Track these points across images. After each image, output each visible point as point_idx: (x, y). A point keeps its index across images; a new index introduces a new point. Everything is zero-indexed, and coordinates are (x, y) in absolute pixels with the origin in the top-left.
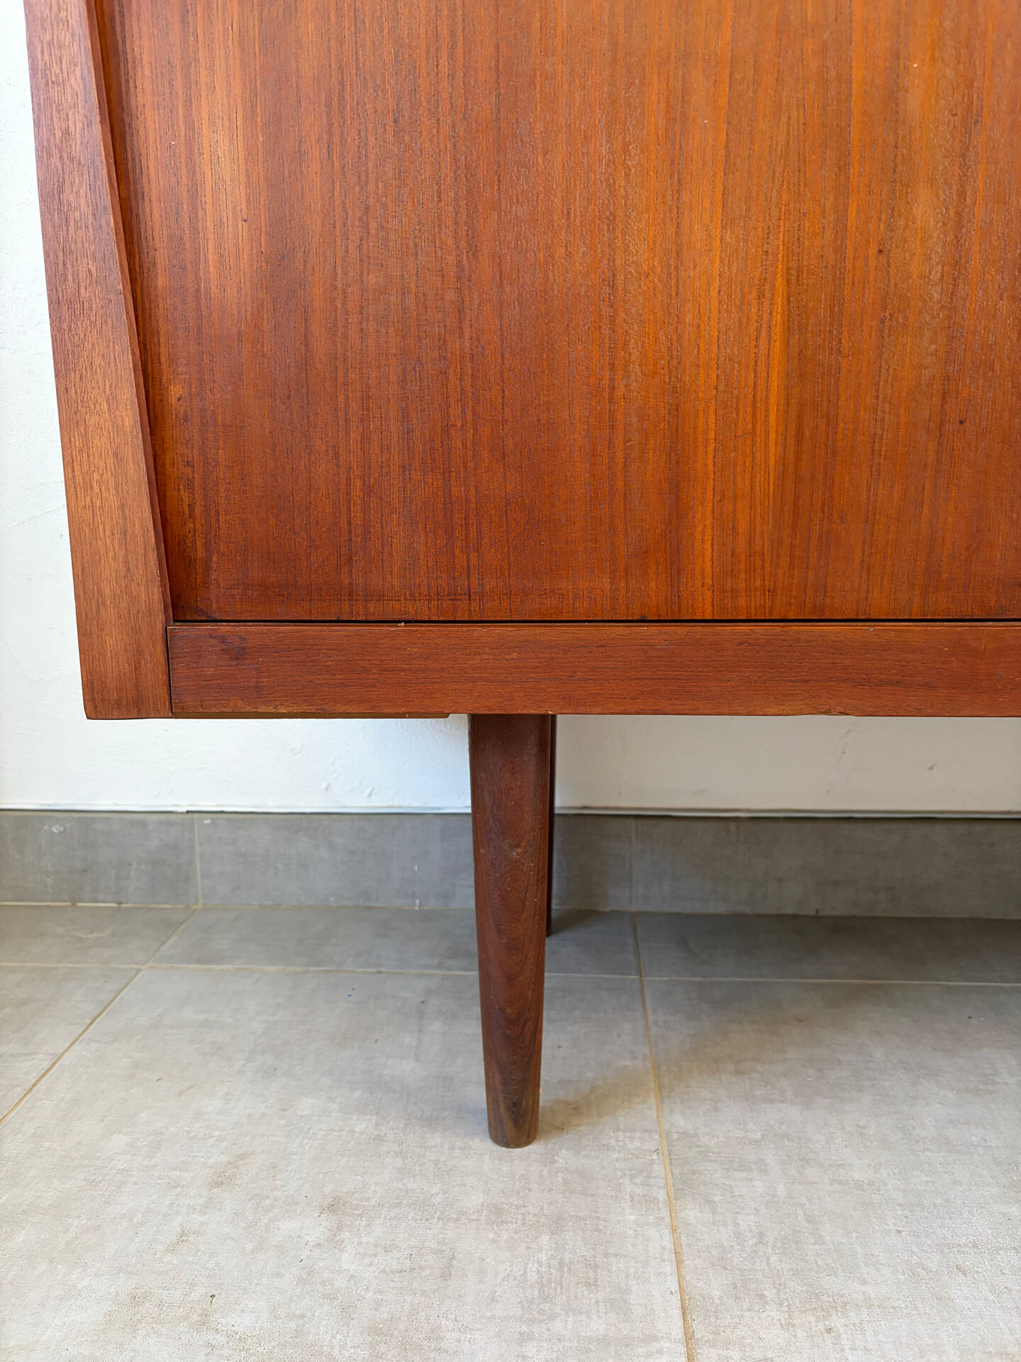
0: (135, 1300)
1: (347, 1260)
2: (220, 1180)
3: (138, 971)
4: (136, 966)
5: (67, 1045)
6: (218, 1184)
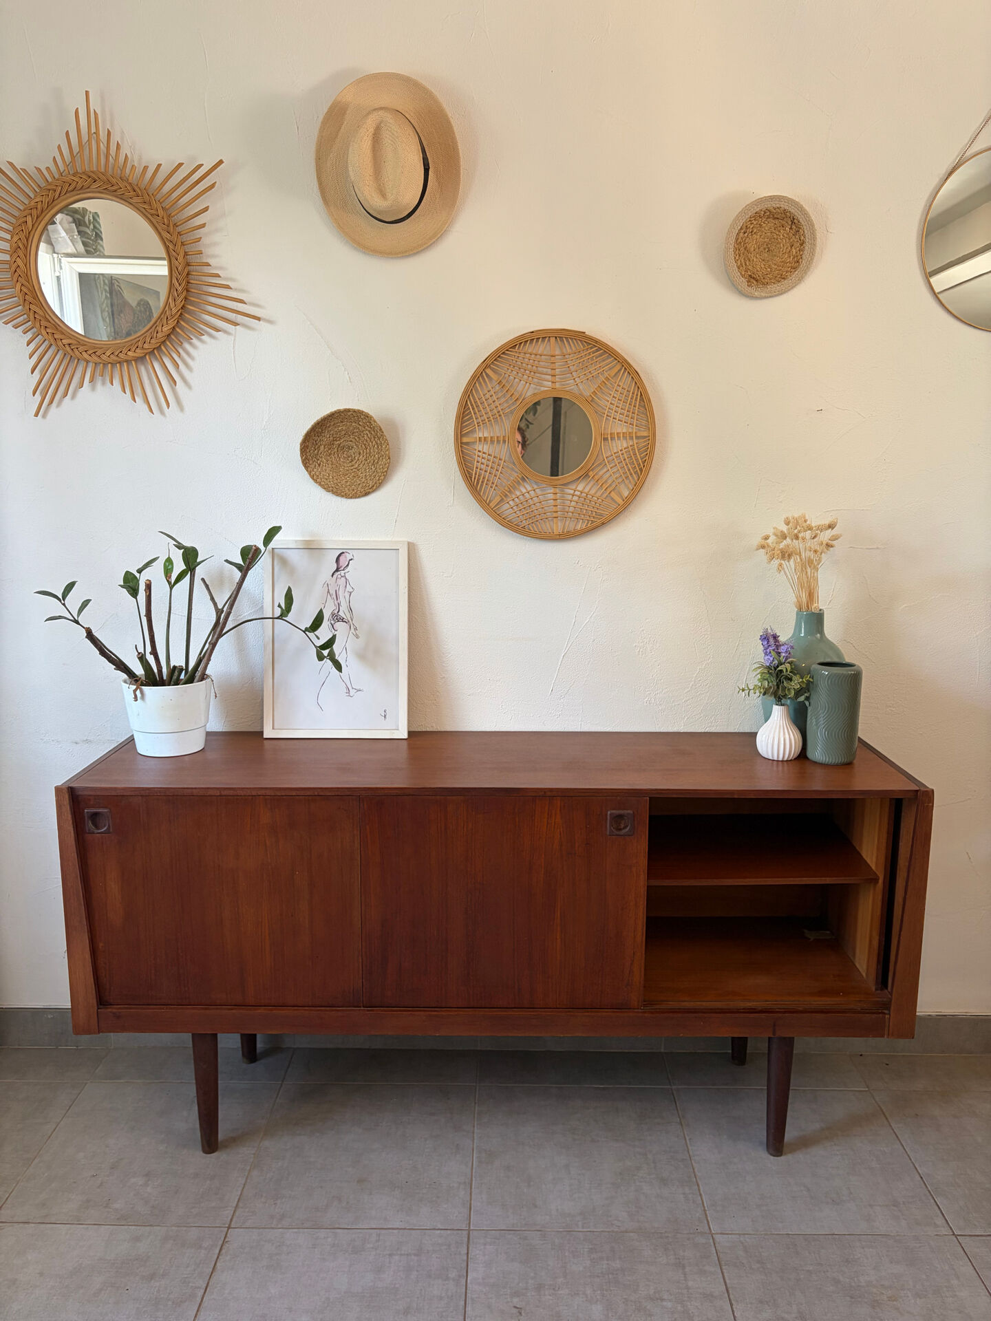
0: (88, 1201)
1: (149, 1189)
2: (113, 1167)
3: (86, 1083)
4: (85, 1082)
5: (61, 1118)
6: (113, 1168)
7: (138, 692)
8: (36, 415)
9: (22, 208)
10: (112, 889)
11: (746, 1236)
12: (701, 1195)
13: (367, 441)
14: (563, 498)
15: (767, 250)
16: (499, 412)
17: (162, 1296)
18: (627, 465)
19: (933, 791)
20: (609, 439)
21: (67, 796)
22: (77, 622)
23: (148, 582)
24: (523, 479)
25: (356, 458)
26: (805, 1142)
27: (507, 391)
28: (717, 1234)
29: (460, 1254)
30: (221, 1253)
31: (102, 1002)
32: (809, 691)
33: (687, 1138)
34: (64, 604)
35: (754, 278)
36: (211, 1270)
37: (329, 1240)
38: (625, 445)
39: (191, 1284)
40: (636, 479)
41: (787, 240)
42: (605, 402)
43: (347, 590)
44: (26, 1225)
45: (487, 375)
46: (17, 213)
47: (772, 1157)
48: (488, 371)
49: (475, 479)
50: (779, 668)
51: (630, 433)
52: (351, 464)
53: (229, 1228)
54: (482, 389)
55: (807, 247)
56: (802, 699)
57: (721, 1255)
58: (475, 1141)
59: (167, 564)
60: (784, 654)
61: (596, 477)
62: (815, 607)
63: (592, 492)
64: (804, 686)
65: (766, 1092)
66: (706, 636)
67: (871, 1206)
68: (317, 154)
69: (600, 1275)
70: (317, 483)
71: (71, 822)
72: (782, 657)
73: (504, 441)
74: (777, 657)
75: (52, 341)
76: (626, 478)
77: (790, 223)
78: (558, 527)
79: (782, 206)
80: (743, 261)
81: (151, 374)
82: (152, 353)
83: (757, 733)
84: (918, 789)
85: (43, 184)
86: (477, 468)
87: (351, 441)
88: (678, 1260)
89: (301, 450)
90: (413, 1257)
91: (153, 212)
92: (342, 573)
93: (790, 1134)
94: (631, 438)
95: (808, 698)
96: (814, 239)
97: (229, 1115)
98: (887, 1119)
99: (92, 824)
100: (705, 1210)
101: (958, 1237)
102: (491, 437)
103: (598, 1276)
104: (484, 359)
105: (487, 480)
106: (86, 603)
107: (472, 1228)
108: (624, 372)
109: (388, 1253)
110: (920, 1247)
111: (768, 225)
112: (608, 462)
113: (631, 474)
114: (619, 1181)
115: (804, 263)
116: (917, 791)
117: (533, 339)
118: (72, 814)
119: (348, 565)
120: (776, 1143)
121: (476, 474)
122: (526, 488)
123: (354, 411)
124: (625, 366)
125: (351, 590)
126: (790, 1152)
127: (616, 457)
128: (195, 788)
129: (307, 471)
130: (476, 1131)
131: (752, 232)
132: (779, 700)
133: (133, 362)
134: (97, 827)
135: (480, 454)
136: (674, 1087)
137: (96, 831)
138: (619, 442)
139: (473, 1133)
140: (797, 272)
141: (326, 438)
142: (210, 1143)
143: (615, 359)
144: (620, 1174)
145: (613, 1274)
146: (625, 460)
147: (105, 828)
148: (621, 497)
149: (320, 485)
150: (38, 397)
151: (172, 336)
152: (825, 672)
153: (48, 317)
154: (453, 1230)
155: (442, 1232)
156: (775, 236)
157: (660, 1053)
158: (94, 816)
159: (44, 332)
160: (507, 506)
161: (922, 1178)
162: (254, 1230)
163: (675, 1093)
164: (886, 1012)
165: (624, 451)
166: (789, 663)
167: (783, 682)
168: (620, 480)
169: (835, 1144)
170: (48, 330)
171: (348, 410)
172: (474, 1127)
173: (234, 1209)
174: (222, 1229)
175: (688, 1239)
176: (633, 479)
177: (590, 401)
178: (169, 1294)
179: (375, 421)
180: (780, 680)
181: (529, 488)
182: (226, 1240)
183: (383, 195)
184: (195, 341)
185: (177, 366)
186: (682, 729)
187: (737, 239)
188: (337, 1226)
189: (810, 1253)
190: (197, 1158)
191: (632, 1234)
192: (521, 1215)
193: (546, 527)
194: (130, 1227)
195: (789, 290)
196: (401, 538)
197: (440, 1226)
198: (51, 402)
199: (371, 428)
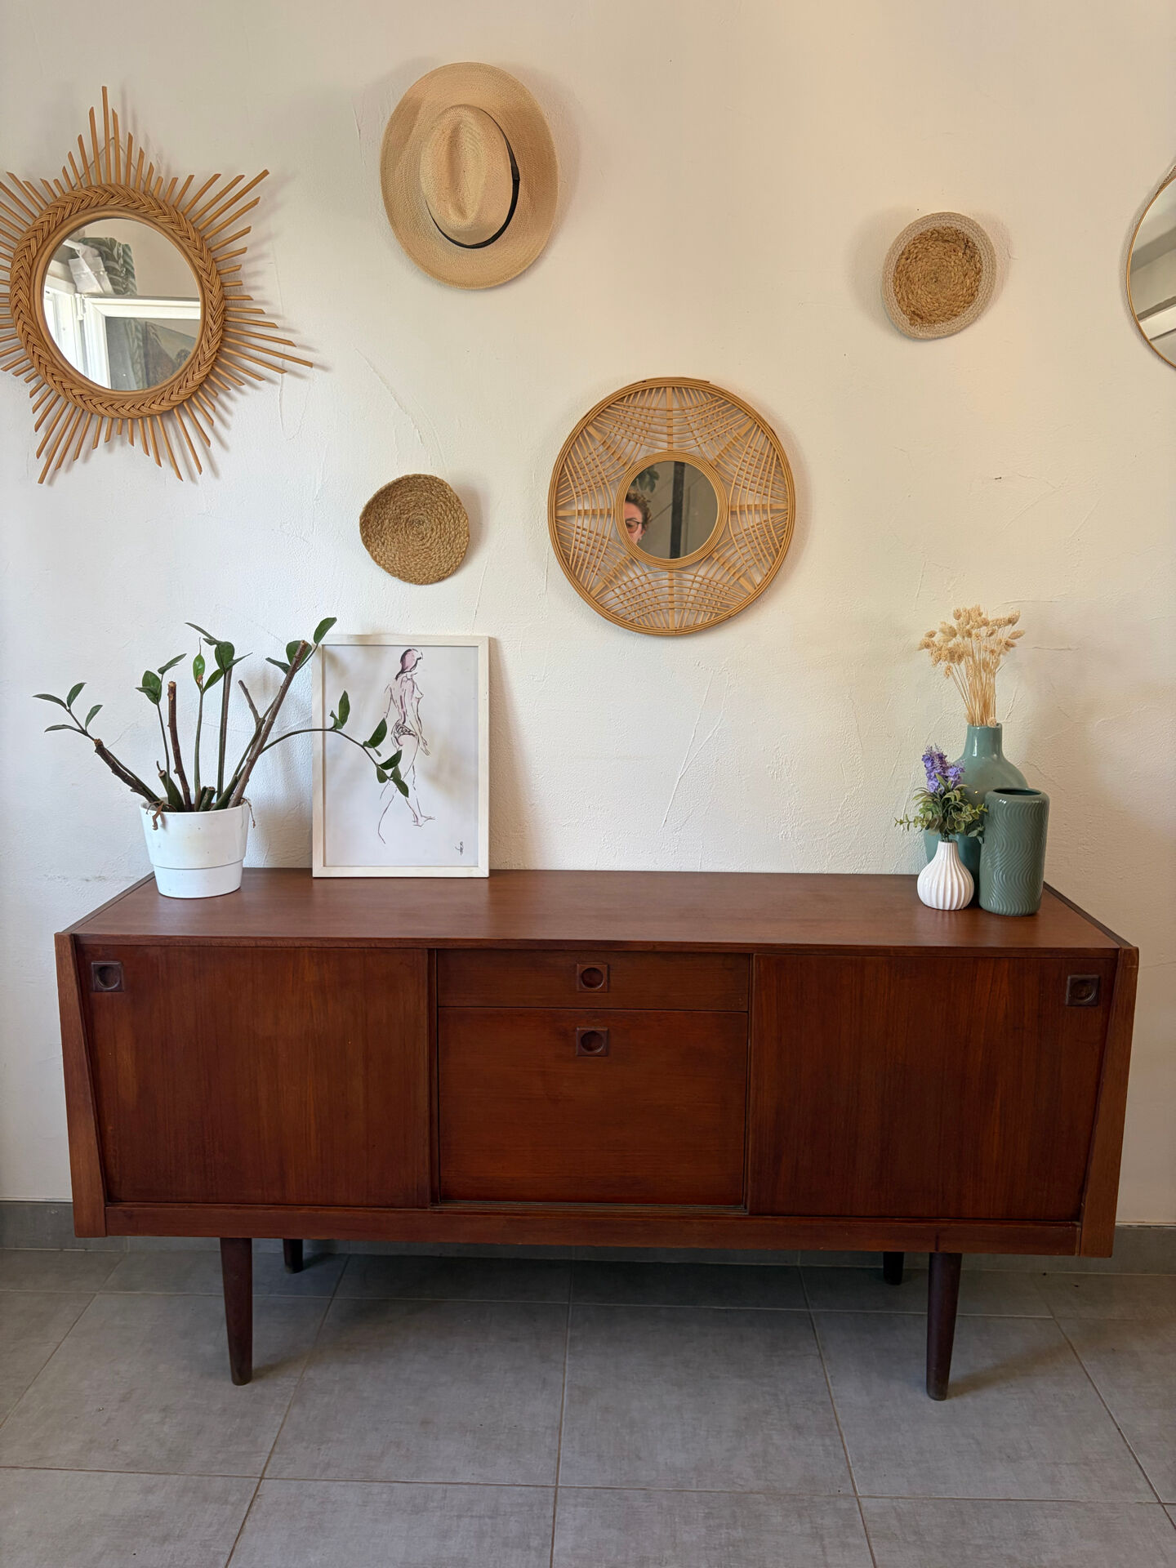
0: (91, 1441)
1: (166, 1428)
2: (124, 1399)
3: (95, 1295)
4: (94, 1293)
5: (62, 1338)
6: (123, 1401)
7: (159, 819)
8: (41, 481)
9: (24, 229)
10: (123, 1058)
11: (900, 1500)
12: (844, 1447)
13: (441, 514)
14: (680, 585)
15: (934, 280)
16: (602, 479)
17: (177, 1563)
18: (759, 544)
19: (1137, 950)
20: (738, 512)
21: (69, 946)
22: (84, 732)
23: (172, 685)
24: (632, 562)
25: (428, 535)
26: (975, 1383)
27: (612, 454)
28: (863, 1497)
29: (545, 1517)
30: (251, 1510)
31: (110, 1197)
32: (982, 824)
33: (828, 1376)
34: (69, 711)
35: (918, 315)
36: (238, 1531)
37: (384, 1496)
38: (758, 521)
39: (212, 1549)
40: (771, 562)
41: (960, 268)
42: (733, 467)
43: (414, 696)
44: (15, 1471)
45: (589, 434)
46: (18, 236)
47: (933, 1401)
48: (590, 429)
49: (573, 561)
50: (946, 796)
51: (763, 505)
52: (421, 543)
53: (261, 1478)
54: (583, 453)
55: (984, 276)
56: (974, 834)
57: (869, 1525)
58: (567, 1375)
59: (197, 663)
60: (952, 779)
61: (722, 561)
62: (990, 722)
63: (718, 577)
64: (977, 818)
65: (926, 1319)
66: (856, 756)
67: (1055, 1464)
68: (382, 162)
69: (717, 1547)
70: (380, 565)
71: (74, 978)
72: (949, 782)
73: (609, 515)
74: (943, 782)
75: (61, 392)
76: (758, 560)
77: (963, 247)
78: (674, 620)
79: (954, 226)
80: (904, 293)
81: (180, 431)
82: (180, 406)
83: (918, 876)
84: (1117, 946)
85: (50, 199)
86: (575, 548)
87: (422, 514)
88: (815, 1530)
89: (361, 524)
90: (487, 1520)
91: (182, 233)
92: (409, 674)
93: (956, 1372)
94: (765, 511)
95: (981, 834)
96: (994, 267)
97: (265, 1337)
98: (1075, 1354)
99: (101, 980)
100: (849, 1467)
101: (1165, 1506)
102: (593, 510)
103: (715, 1549)
104: (585, 414)
105: (588, 563)
106: (96, 710)
107: (560, 1485)
108: (757, 430)
109: (456, 1514)
110: (1118, 1518)
111: (937, 249)
112: (737, 541)
113: (764, 556)
114: (743, 1427)
115: (980, 296)
116: (1117, 950)
117: (646, 390)
118: (75, 967)
119: (415, 665)
120: (939, 1384)
121: (574, 555)
122: (635, 573)
123: (426, 477)
124: (759, 423)
125: (420, 696)
126: (956, 1395)
127: (747, 535)
128: (226, 938)
129: (369, 551)
130: (567, 1362)
131: (916, 258)
132: (946, 835)
133: (158, 417)
134: (106, 983)
135: (579, 531)
136: (811, 1310)
137: (105, 989)
138: (750, 516)
139: (564, 1364)
140: (971, 307)
141: (392, 510)
142: (243, 1371)
143: (746, 414)
144: (745, 1419)
145: (733, 1546)
146: (757, 538)
147: (116, 985)
148: (752, 583)
149: (384, 568)
150: (43, 459)
151: (206, 386)
152: (1003, 800)
153: (55, 361)
154: (537, 1486)
155: (523, 1488)
156: (945, 263)
157: (796, 1267)
158: (103, 970)
159: (50, 381)
160: (612, 594)
161: (1119, 1429)
162: (293, 1482)
163: (813, 1317)
164: (1077, 1223)
165: (756, 528)
166: (958, 789)
167: (951, 813)
168: (751, 563)
169: (1012, 1386)
170: (55, 378)
171: (419, 476)
172: (565, 1357)
173: (268, 1455)
174: (253, 1479)
175: (828, 1503)
176: (767, 561)
177: (716, 467)
178: (186, 1560)
179: (451, 490)
180: (947, 811)
181: (639, 573)
182: (258, 1493)
183: (461, 211)
184: (232, 391)
185: (211, 423)
186: (826, 870)
187: (897, 267)
188: (394, 1479)
189: (978, 1523)
190: (226, 1388)
191: (757, 1496)
192: (621, 1469)
193: (659, 621)
194: (142, 1475)
195: (961, 330)
196: (481, 633)
197: (520, 1482)
198: (59, 465)
199: (446, 498)
